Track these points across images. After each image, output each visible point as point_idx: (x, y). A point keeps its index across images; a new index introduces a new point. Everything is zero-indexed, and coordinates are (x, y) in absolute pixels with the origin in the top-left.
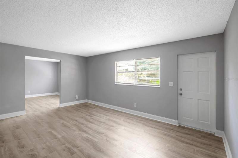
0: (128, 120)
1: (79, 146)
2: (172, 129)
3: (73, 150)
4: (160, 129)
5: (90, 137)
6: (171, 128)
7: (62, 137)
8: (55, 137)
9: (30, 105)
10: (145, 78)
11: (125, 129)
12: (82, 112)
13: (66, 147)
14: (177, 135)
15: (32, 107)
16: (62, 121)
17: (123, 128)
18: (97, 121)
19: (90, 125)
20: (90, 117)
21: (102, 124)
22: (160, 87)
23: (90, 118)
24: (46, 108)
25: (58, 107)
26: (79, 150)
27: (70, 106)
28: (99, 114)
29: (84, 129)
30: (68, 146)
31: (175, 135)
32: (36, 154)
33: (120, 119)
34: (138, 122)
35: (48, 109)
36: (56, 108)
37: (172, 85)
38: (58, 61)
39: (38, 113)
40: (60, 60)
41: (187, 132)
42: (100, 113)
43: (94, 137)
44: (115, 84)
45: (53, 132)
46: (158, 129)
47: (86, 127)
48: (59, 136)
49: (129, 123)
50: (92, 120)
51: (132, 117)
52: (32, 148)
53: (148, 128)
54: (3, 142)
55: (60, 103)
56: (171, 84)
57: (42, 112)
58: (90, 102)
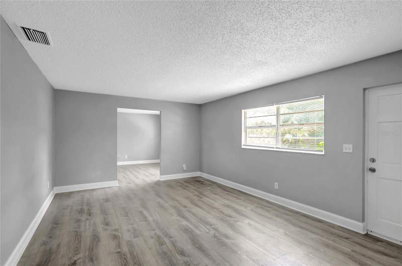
0: (260, 211)
1: (172, 236)
2: (347, 238)
3: (163, 240)
4: (318, 234)
5: (191, 226)
6: (346, 235)
7: (154, 221)
8: (145, 219)
9: (124, 175)
10: (305, 138)
11: (249, 224)
12: (189, 191)
13: (155, 234)
14: (353, 251)
15: (126, 177)
16: (159, 200)
17: (247, 221)
18: (208, 205)
19: (195, 210)
20: (198, 198)
21: (215, 210)
22: (323, 153)
23: (199, 200)
24: (143, 179)
25: (158, 179)
26: (172, 241)
27: (175, 181)
28: (213, 195)
29: (185, 214)
30: (158, 232)
31: (350, 250)
32: (119, 236)
33: (246, 207)
34: (277, 216)
35: (145, 181)
36: (154, 181)
37: (351, 151)
38: (158, 112)
39: (132, 185)
40: (161, 112)
41: (382, 249)
42: (215, 194)
43: (196, 227)
44: (243, 147)
45: (145, 212)
46: (314, 233)
47: (190, 212)
48: (151, 219)
49: (260, 215)
50: (200, 204)
51: (270, 205)
52: (117, 227)
53: (293, 228)
54: (90, 215)
55: (161, 174)
56: (348, 148)
57: (137, 185)
58: (205, 176)
